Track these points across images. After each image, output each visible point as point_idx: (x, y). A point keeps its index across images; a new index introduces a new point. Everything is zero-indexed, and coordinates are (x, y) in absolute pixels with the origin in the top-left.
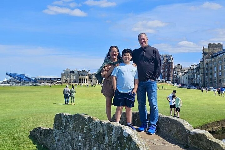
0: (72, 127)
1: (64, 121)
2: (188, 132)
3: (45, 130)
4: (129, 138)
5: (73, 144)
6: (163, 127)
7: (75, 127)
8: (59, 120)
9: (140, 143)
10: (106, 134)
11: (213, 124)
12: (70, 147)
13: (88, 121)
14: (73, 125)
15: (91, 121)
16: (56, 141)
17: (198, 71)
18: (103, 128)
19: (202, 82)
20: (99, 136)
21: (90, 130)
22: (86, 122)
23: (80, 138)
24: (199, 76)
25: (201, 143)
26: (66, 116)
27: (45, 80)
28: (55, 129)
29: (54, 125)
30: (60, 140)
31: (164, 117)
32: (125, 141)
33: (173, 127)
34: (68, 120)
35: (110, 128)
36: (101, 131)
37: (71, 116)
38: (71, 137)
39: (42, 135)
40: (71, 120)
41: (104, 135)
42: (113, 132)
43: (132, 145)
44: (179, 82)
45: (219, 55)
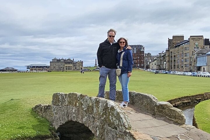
0: (67, 103)
1: (61, 98)
2: (155, 104)
3: (45, 106)
4: (112, 108)
5: (69, 116)
6: (137, 101)
7: (70, 103)
8: (56, 98)
9: (120, 111)
10: (94, 107)
11: (175, 100)
12: (66, 118)
13: (80, 98)
14: (68, 101)
15: (82, 97)
16: (54, 114)
17: (165, 58)
18: (92, 102)
19: (168, 68)
20: (89, 108)
21: (82, 104)
22: (78, 99)
23: (74, 111)
24: (165, 63)
25: (164, 111)
26: (62, 95)
27: (36, 68)
28: (53, 105)
29: (52, 102)
30: (58, 113)
31: (137, 94)
32: (109, 111)
33: (144, 101)
34: (63, 98)
35: (97, 102)
36: (91, 105)
37: (66, 95)
38: (66, 111)
39: (42, 111)
40: (66, 98)
41: (93, 108)
42: (100, 105)
43: (115, 113)
44: (149, 68)
45: (181, 45)
